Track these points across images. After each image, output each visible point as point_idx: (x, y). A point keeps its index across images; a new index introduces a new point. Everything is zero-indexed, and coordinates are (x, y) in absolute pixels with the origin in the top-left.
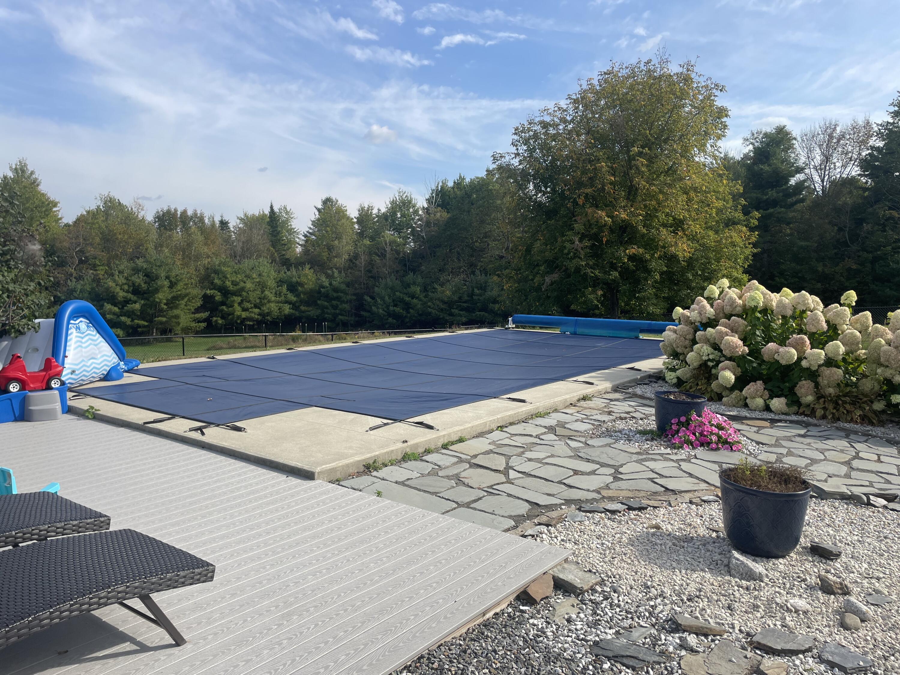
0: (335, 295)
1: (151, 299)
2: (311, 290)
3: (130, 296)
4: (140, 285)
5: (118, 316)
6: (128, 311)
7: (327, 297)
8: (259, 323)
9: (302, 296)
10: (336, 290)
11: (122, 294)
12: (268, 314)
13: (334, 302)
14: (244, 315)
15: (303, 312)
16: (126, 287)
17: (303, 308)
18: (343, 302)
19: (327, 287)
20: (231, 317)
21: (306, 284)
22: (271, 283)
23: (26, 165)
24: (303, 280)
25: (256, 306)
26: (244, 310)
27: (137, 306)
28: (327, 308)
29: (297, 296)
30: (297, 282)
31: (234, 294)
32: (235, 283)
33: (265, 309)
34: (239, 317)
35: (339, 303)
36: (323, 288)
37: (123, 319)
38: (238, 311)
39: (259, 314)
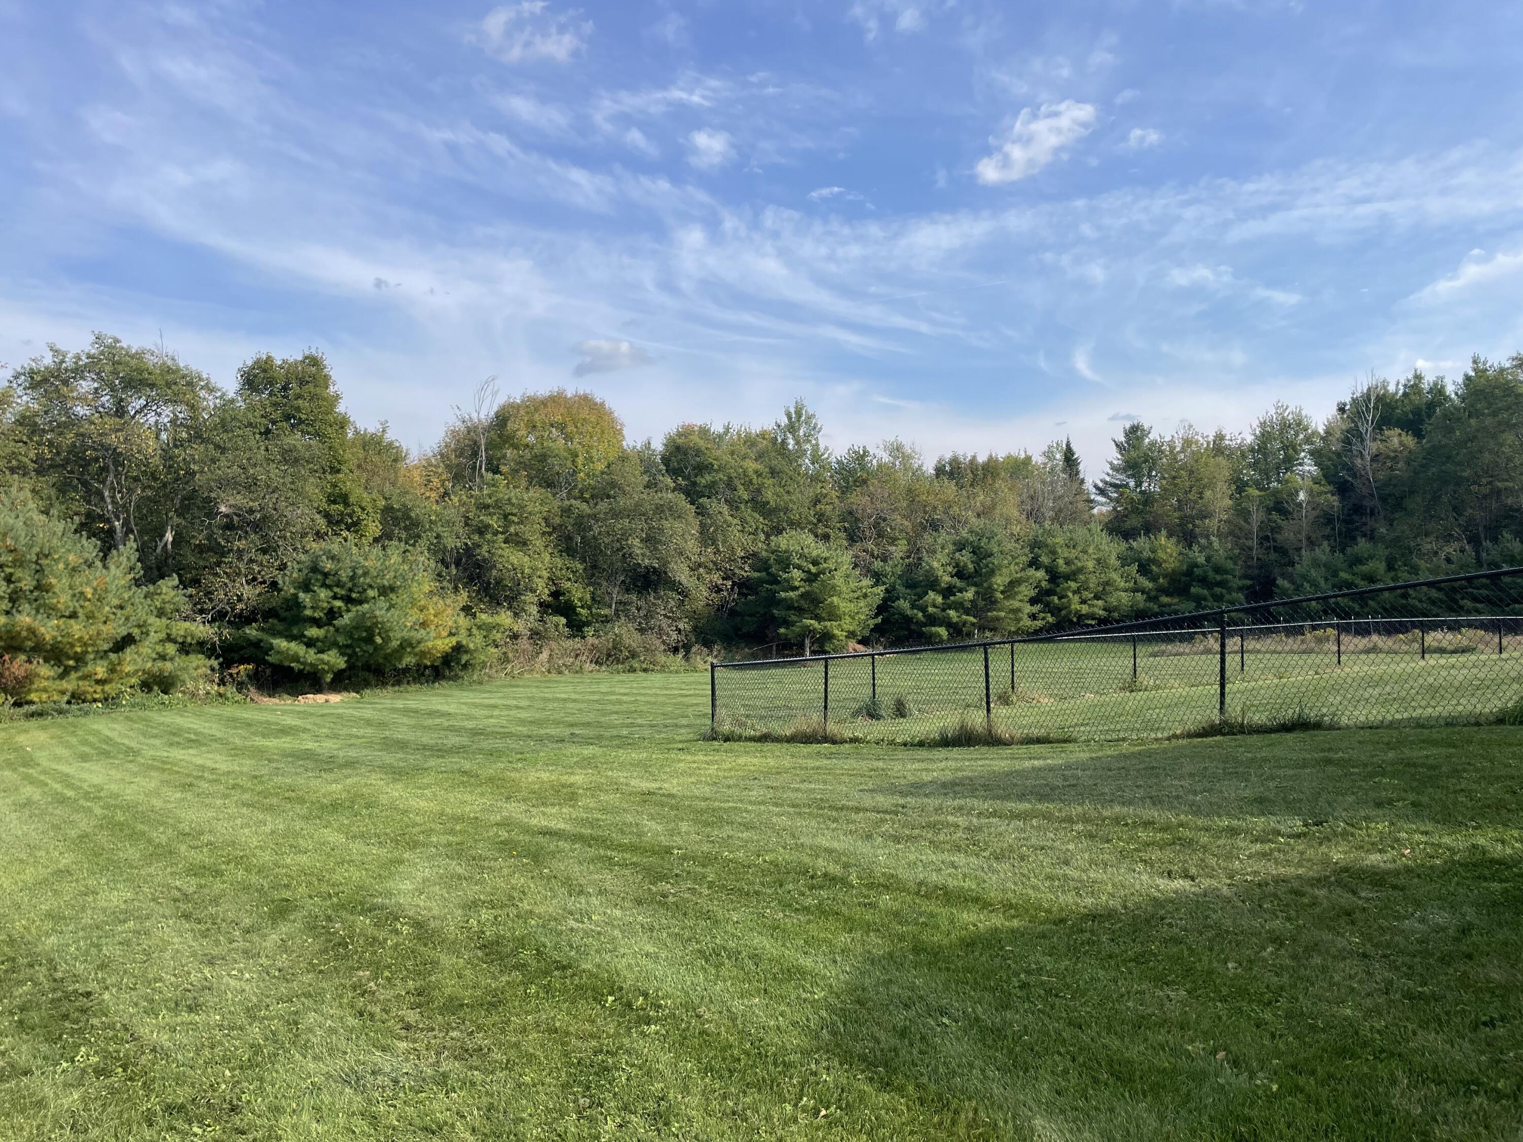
0: (1218, 578)
1: (985, 585)
2: (1173, 571)
3: (956, 581)
4: (965, 565)
5: (944, 610)
6: (953, 602)
7: (1203, 581)
8: (1102, 621)
9: (1161, 580)
10: (1218, 570)
11: (947, 578)
12: (1116, 609)
13: (1218, 590)
14: (1085, 609)
15: (1164, 606)
16: (950, 569)
17: (1165, 599)
18: (1230, 590)
19: (1203, 566)
20: (1063, 612)
21: (1165, 561)
22: (1113, 561)
23: (803, 406)
24: (1161, 555)
25: (1097, 597)
26: (1083, 602)
27: (969, 594)
28: (1205, 599)
29: (1154, 579)
30: (1149, 558)
31: (1067, 577)
32: (1068, 563)
33: (1113, 601)
34: (1077, 612)
35: (1224, 591)
36: (1197, 567)
37: (952, 613)
38: (1075, 605)
39: (1105, 609)
